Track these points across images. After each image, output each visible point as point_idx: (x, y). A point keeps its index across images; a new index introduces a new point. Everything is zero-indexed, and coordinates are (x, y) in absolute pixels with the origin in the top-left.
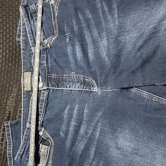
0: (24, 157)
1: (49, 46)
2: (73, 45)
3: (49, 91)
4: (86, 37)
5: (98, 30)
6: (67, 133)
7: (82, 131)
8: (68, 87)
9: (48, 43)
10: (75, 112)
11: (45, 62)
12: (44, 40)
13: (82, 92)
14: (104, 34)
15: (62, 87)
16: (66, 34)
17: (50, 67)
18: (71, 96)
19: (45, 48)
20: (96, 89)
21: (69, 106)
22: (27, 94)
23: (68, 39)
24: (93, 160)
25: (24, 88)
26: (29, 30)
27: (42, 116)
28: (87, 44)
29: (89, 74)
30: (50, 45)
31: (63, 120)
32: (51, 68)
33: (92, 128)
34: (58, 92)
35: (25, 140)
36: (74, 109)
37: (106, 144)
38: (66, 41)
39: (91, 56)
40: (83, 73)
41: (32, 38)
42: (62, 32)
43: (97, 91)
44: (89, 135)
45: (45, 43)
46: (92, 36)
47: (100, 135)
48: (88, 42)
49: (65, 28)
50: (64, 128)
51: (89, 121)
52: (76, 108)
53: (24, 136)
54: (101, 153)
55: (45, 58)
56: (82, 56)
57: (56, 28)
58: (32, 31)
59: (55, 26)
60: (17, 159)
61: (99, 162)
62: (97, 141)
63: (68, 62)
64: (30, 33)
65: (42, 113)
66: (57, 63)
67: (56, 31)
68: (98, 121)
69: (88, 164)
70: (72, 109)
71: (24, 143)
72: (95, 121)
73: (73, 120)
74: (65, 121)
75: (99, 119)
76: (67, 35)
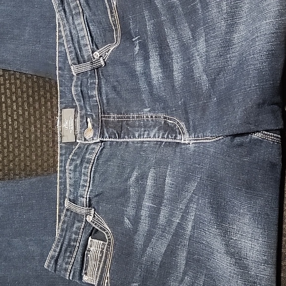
0: (60, 261)
1: (103, 63)
2: (146, 59)
3: (104, 144)
4: (169, 40)
5: (189, 25)
6: (136, 221)
7: (162, 219)
8: (137, 135)
9: (100, 57)
10: (150, 182)
11: (96, 93)
12: (93, 53)
13: (160, 145)
14: (201, 30)
15: (126, 137)
16: (134, 40)
17: (105, 101)
18: (141, 153)
19: (95, 66)
20: (186, 139)
21: (137, 172)
22: (66, 148)
23: (137, 48)
24: (185, 273)
25: (61, 137)
26: (66, 36)
27: (87, 188)
28: (170, 54)
29: (174, 109)
30: (104, 60)
31: (129, 197)
32: (108, 103)
33: (179, 214)
34: (120, 145)
35: (62, 230)
36: (147, 176)
37: (208, 245)
38: (133, 51)
39: (178, 75)
40: (164, 108)
41: (72, 49)
42: (127, 35)
43: (187, 142)
44: (174, 227)
45: (96, 57)
46: (180, 38)
47: (193, 228)
48: (173, 50)
49: (131, 27)
50: (130, 211)
51: (175, 200)
52: (151, 174)
53: (61, 224)
54: (198, 261)
55: (96, 86)
56: (161, 77)
57: (116, 30)
58: (72, 36)
59: (115, 25)
60: (48, 266)
61: (196, 278)
62: (190, 239)
63: (138, 90)
64: (67, 41)
65: (88, 184)
66: (118, 93)
67: (117, 35)
68: (190, 201)
69: (175, 281)
70: (143, 177)
71: (61, 236)
72: (185, 201)
73: (146, 197)
74: (133, 199)
75: (192, 196)
76: (136, 40)
